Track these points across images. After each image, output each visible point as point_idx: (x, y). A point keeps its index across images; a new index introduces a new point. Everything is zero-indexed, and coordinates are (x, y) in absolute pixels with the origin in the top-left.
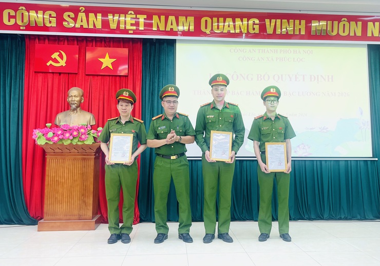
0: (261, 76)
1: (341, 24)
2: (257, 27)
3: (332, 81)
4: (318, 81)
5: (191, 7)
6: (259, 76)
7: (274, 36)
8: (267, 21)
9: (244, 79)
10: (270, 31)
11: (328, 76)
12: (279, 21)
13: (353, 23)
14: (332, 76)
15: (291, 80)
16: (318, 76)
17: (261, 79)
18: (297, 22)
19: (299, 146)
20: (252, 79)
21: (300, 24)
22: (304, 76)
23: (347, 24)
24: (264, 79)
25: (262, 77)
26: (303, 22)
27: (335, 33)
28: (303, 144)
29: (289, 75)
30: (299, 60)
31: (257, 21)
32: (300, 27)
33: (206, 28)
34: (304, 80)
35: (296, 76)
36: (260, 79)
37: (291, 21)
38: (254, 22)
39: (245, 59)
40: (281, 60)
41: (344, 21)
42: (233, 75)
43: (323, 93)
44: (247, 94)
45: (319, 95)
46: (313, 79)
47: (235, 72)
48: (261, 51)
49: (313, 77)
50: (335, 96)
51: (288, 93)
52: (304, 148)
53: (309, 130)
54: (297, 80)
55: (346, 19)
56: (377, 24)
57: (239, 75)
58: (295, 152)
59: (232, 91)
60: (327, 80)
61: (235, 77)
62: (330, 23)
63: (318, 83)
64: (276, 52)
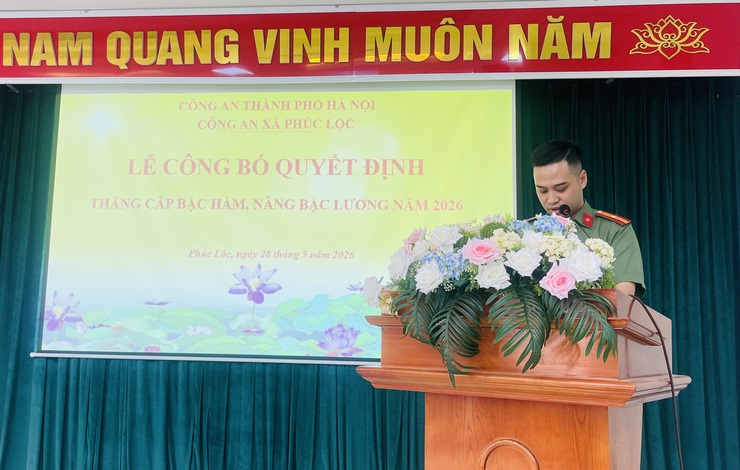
0: (248, 163)
1: (440, 33)
2: (234, 50)
3: (421, 173)
4: (385, 172)
5: (86, 11)
6: (245, 163)
7: (276, 68)
8: (258, 34)
9: (208, 170)
10: (265, 56)
11: (411, 162)
12: (285, 33)
13: (470, 30)
14: (421, 162)
15: (318, 173)
16: (385, 162)
17: (249, 171)
18: (329, 32)
19: (330, 331)
20: (227, 171)
21: (337, 37)
22: (350, 162)
23: (454, 32)
24: (255, 171)
25: (251, 167)
26: (344, 32)
28: (340, 325)
29: (314, 161)
30: (340, 124)
31: (234, 36)
32: (336, 44)
33: (118, 56)
34: (350, 172)
35: (331, 162)
36: (244, 170)
37: (315, 32)
38: (227, 38)
39: (212, 124)
40: (297, 126)
41: (447, 23)
42: (183, 162)
43: (396, 202)
44: (213, 207)
45: (386, 207)
46: (372, 170)
47: (189, 155)
48: (250, 106)
49: (372, 164)
50: (426, 209)
51: (309, 204)
52: (342, 336)
53: (358, 292)
54: (334, 171)
55: (451, 21)
56: (533, 28)
57: (197, 163)
58: (322, 345)
59: (180, 200)
60: (407, 170)
61: (188, 167)
62: (411, 31)
63: (385, 178)
64: (285, 107)
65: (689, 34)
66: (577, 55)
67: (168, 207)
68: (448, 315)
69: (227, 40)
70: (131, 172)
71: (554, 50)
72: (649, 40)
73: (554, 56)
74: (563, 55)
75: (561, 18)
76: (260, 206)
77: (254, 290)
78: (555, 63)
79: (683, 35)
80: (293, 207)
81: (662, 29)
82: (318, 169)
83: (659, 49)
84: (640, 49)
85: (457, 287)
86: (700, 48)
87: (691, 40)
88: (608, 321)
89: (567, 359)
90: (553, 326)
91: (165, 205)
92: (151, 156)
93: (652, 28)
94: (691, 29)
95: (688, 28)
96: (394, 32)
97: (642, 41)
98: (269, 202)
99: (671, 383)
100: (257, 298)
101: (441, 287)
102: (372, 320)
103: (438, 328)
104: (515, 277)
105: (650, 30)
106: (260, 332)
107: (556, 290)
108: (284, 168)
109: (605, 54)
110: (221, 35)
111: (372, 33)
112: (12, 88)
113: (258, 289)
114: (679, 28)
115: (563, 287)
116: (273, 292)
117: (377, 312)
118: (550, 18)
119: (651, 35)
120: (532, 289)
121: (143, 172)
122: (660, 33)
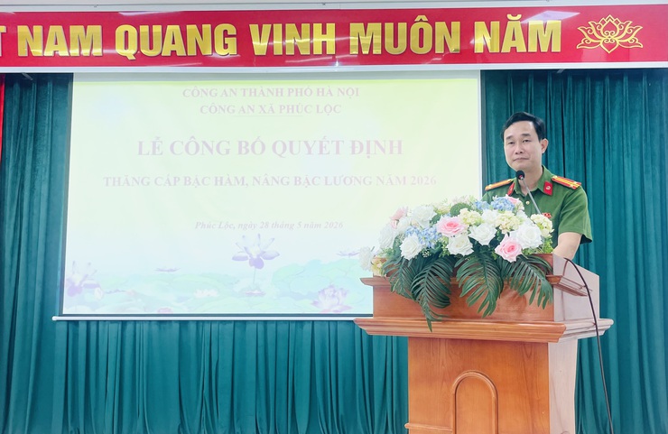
0: (247, 144)
1: (415, 28)
2: (232, 42)
3: (400, 152)
4: (368, 152)
5: (96, 6)
6: (244, 145)
7: (270, 59)
8: (254, 28)
9: (211, 151)
10: (260, 46)
11: (391, 143)
12: (278, 28)
13: (441, 26)
14: (400, 143)
15: (310, 153)
16: (368, 143)
17: (247, 151)
18: (318, 27)
19: (323, 291)
20: (228, 151)
21: (324, 32)
22: (338, 142)
23: (427, 28)
24: (253, 151)
25: (249, 147)
26: (331, 27)
27: (402, 48)
28: (331, 287)
29: (306, 142)
30: (328, 109)
31: (232, 29)
32: (324, 38)
33: (126, 48)
34: (338, 152)
35: (321, 143)
36: (244, 151)
37: (305, 27)
38: (225, 32)
39: (213, 109)
40: (291, 111)
41: (421, 20)
42: (188, 144)
43: (378, 178)
44: (216, 184)
45: (370, 183)
46: (357, 150)
47: (193, 137)
48: (248, 93)
49: (357, 145)
50: (404, 183)
51: (302, 181)
52: (333, 296)
53: (347, 257)
54: (324, 151)
55: (424, 18)
56: (495, 25)
57: (201, 144)
58: (315, 303)
59: (186, 178)
60: (388, 150)
61: (192, 148)
62: (389, 27)
63: (368, 157)
64: (279, 94)
65: (626, 31)
66: (533, 48)
67: (175, 184)
68: (426, 276)
69: (226, 34)
70: (140, 153)
71: (514, 44)
72: (593, 36)
73: (514, 49)
74: (521, 48)
75: (519, 16)
76: (259, 182)
77: (255, 257)
78: (514, 55)
79: (621, 32)
80: (288, 183)
81: (603, 26)
82: (309, 149)
83: (601, 44)
84: (585, 44)
85: (432, 254)
86: (634, 44)
87: (628, 36)
88: (547, 278)
89: (516, 308)
90: (505, 283)
91: (172, 182)
92: (158, 138)
93: (595, 26)
94: (627, 27)
95: (625, 26)
96: (375, 27)
97: (587, 37)
98: (266, 179)
99: (596, 324)
100: (258, 263)
101: (420, 254)
102: (365, 281)
103: (418, 286)
104: (477, 246)
105: (593, 28)
106: (262, 294)
107: (507, 256)
108: (279, 148)
109: (557, 48)
110: (220, 28)
111: (356, 28)
112: (27, 76)
113: (258, 256)
114: (617, 26)
115: (512, 253)
116: (272, 258)
117: (370, 275)
118: (509, 16)
119: (594, 32)
120: (490, 254)
121: (151, 153)
122: (601, 30)
